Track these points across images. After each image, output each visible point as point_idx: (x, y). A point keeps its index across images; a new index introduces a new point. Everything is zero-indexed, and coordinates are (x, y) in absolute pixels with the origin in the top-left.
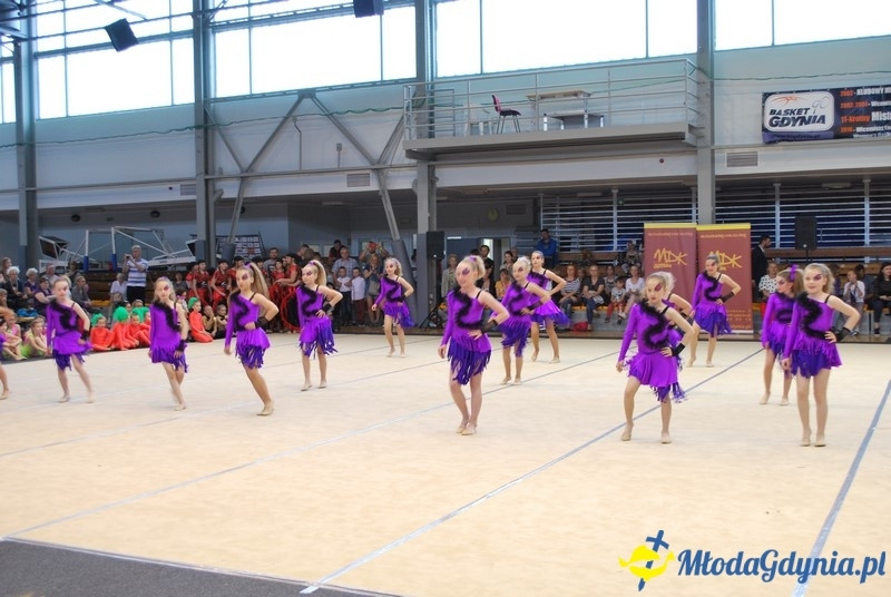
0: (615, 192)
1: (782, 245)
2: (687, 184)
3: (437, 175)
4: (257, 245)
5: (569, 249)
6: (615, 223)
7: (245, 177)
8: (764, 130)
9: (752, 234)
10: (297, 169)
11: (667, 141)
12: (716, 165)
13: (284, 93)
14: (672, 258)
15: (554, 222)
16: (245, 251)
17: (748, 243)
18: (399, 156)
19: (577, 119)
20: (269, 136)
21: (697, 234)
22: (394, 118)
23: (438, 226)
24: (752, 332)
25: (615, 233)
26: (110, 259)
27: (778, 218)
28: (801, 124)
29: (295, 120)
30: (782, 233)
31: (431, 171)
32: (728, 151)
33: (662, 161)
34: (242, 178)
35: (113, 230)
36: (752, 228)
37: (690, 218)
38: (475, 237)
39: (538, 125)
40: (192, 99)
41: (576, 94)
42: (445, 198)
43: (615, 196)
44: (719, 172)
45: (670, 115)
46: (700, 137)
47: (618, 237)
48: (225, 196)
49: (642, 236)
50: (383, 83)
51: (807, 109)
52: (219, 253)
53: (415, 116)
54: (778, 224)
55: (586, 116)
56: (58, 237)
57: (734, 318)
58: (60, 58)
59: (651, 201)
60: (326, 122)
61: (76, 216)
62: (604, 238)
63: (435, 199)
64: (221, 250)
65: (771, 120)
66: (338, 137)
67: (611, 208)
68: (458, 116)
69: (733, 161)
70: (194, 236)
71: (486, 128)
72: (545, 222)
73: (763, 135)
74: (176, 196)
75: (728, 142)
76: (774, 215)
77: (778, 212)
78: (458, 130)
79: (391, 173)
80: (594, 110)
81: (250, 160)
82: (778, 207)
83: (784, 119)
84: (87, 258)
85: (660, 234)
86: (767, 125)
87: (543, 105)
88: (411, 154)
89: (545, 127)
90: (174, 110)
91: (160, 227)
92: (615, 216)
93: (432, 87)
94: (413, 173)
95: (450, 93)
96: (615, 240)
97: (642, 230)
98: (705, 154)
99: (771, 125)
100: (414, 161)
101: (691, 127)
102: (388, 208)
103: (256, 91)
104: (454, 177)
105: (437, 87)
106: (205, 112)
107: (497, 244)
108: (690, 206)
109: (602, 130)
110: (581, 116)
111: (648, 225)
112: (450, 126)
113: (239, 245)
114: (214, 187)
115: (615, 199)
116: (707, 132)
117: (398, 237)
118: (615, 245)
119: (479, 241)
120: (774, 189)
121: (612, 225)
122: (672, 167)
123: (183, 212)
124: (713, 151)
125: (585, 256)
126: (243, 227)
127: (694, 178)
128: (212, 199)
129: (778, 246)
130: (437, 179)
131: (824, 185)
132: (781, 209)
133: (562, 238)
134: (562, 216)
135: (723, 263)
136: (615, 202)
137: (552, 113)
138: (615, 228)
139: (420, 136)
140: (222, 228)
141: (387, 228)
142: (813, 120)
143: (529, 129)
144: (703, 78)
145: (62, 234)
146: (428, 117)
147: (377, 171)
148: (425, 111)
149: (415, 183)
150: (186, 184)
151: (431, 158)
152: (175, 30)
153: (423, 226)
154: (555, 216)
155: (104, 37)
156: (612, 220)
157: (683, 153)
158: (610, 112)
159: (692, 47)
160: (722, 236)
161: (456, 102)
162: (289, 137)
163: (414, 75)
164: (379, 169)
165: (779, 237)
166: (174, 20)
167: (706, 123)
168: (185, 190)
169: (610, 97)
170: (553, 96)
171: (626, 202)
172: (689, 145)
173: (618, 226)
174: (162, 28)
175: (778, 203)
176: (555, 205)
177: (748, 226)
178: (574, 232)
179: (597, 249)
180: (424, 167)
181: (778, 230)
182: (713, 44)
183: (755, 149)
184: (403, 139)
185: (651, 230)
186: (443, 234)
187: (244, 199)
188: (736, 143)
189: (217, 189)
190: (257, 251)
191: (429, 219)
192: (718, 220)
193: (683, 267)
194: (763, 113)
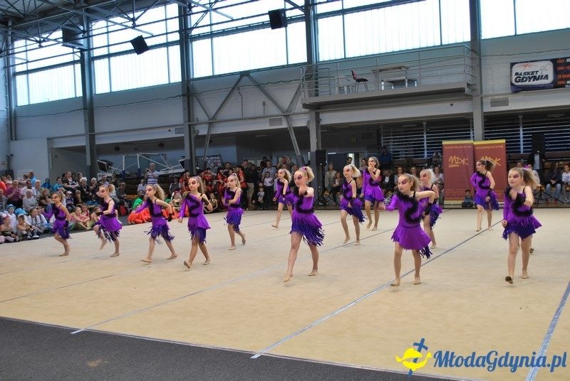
0: (425, 123)
1: (524, 152)
2: (467, 118)
3: (321, 118)
4: (219, 161)
5: (398, 158)
6: (425, 142)
7: (211, 123)
8: (512, 84)
9: (507, 149)
10: (240, 117)
11: (454, 93)
12: (484, 106)
13: (232, 74)
14: (460, 161)
15: (389, 142)
16: (212, 165)
17: (504, 151)
18: (299, 107)
19: (400, 83)
20: (224, 99)
21: (474, 146)
23: (322, 147)
25: (426, 148)
26: (137, 172)
27: (521, 136)
28: (534, 80)
29: (238, 89)
30: (524, 145)
31: (317, 115)
32: (491, 98)
33: (452, 105)
35: (138, 155)
36: (507, 142)
37: (470, 137)
38: (344, 152)
39: (379, 86)
40: (181, 80)
41: (400, 68)
42: (325, 131)
43: (425, 126)
44: (485, 110)
45: (455, 77)
46: (474, 90)
47: (427, 150)
48: (200, 134)
49: (441, 149)
50: (288, 66)
51: (537, 72)
52: (197, 166)
53: (307, 84)
54: (522, 139)
55: (406, 80)
56: (108, 160)
58: (106, 60)
59: (444, 129)
60: (257, 90)
61: (117, 148)
62: (419, 151)
63: (320, 131)
64: (199, 165)
65: (516, 79)
66: (264, 98)
67: (423, 133)
68: (332, 83)
69: (494, 103)
70: (183, 157)
71: (348, 89)
72: (384, 143)
73: (512, 88)
74: (173, 135)
75: (491, 93)
76: (519, 134)
77: (521, 132)
78: (332, 91)
79: (294, 117)
80: (411, 77)
81: (214, 113)
82: (521, 129)
83: (523, 78)
84: (124, 171)
85: (452, 147)
86: (514, 82)
87: (381, 75)
88: (305, 106)
89: (383, 88)
90: (170, 86)
91: (164, 153)
92: (425, 138)
93: (317, 67)
95: (327, 70)
96: (426, 152)
97: (442, 146)
98: (477, 100)
99: (516, 81)
100: (307, 110)
101: (468, 85)
102: (293, 137)
103: (216, 73)
104: (330, 118)
105: (320, 67)
106: (188, 86)
107: (357, 156)
108: (469, 130)
109: (416, 88)
110: (404, 81)
111: (444, 143)
112: (328, 90)
113: (209, 162)
114: (194, 129)
115: (425, 128)
116: (478, 87)
117: (299, 154)
118: (426, 155)
119: (346, 155)
120: (519, 119)
121: (423, 143)
122: (458, 108)
123: (176, 144)
124: (482, 98)
125: (408, 162)
126: (211, 151)
127: (471, 114)
128: (193, 136)
129: (522, 153)
130: (321, 120)
131: (548, 116)
132: (523, 130)
133: (394, 152)
134: (394, 139)
136: (425, 130)
137: (387, 79)
138: (425, 145)
139: (310, 95)
140: (199, 152)
141: (292, 149)
142: (541, 77)
143: (373, 89)
144: (475, 56)
145: (110, 158)
146: (314, 85)
147: (286, 116)
148: (313, 81)
149: (308, 122)
150: (178, 128)
151: (317, 108)
152: (169, 40)
153: (314, 147)
154: (389, 139)
155: (130, 47)
156: (423, 140)
157: (464, 99)
158: (420, 78)
159: (468, 38)
160: (488, 147)
161: (331, 75)
162: (235, 99)
163: (306, 61)
164: (287, 115)
165: (522, 147)
166: (169, 35)
167: (477, 82)
168: (177, 131)
169: (420, 69)
170: (387, 70)
171: (431, 130)
172: (468, 95)
173: (427, 143)
174: (162, 40)
175: (521, 127)
176: (389, 132)
177: (504, 141)
178: (401, 148)
179: (416, 157)
180: (313, 114)
181: (522, 143)
182: (480, 36)
183: (507, 96)
184: (300, 98)
185: (447, 145)
186: (325, 152)
187: (211, 135)
188: (496, 93)
189: (196, 130)
190: (219, 164)
191: (317, 142)
192: (486, 138)
193: (466, 166)
194: (511, 75)
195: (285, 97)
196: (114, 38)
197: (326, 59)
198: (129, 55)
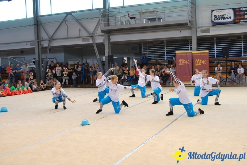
0: (165, 42)
1: (217, 57)
2: (187, 39)
3: (110, 38)
5: (151, 60)
6: (165, 51)
7: (50, 40)
8: (212, 21)
9: (209, 54)
10: (66, 37)
11: (182, 26)
12: (197, 33)
13: (62, 13)
14: (185, 62)
17: (208, 57)
18: (99, 32)
19: (154, 20)
20: (57, 27)
21: (192, 54)
22: (96, 21)
23: (111, 54)
25: (165, 55)
27: (215, 49)
28: (223, 19)
29: (65, 22)
30: (216, 53)
31: (109, 37)
32: (201, 28)
33: (180, 32)
35: (9, 57)
36: (209, 52)
38: (122, 57)
39: (143, 22)
40: (33, 17)
41: (153, 12)
42: (113, 45)
43: (165, 43)
44: (198, 35)
45: (183, 17)
46: (192, 24)
47: (166, 56)
48: (44, 46)
49: (175, 55)
50: (93, 10)
51: (225, 15)
52: (42, 64)
53: (103, 19)
54: (215, 51)
55: (157, 18)
59: (175, 45)
60: (75, 22)
62: (162, 56)
63: (110, 45)
64: (43, 63)
65: (214, 18)
66: (79, 27)
67: (164, 47)
68: (117, 19)
69: (203, 31)
70: (35, 59)
71: (125, 23)
72: (144, 50)
73: (212, 23)
74: (29, 46)
75: (201, 26)
76: (214, 48)
77: (215, 47)
78: (117, 24)
79: (96, 38)
80: (159, 17)
81: (52, 35)
82: (215, 45)
83: (218, 18)
84: (1, 67)
85: (181, 54)
86: (213, 20)
87: (143, 15)
88: (102, 31)
89: (144, 22)
90: (27, 20)
91: (24, 56)
92: (165, 49)
93: (108, 11)
94: (103, 38)
95: (114, 12)
96: (166, 57)
97: (175, 53)
98: (194, 29)
99: (214, 20)
100: (103, 34)
101: (190, 21)
102: (96, 48)
103: (53, 13)
104: (116, 38)
105: (110, 10)
106: (37, 20)
107: (128, 59)
109: (162, 23)
110: (155, 19)
111: (177, 52)
112: (114, 23)
113: (49, 61)
114: (40, 43)
116: (194, 23)
117: (99, 57)
118: (166, 58)
120: (214, 40)
121: (164, 52)
122: (184, 34)
123: (30, 51)
124: (196, 28)
125: (156, 62)
126: (50, 56)
127: (191, 37)
129: (215, 57)
130: (111, 39)
131: (229, 38)
132: (216, 46)
133: (149, 57)
134: (148, 50)
135: (200, 63)
136: (165, 45)
137: (146, 18)
138: (165, 53)
139: (105, 26)
140: (43, 56)
141: (95, 55)
142: (227, 18)
143: (139, 23)
144: (193, 6)
146: (107, 20)
147: (92, 37)
148: (106, 18)
149: (104, 40)
150: (32, 43)
151: (108, 33)
153: (107, 54)
154: (146, 50)
156: (164, 51)
157: (187, 29)
158: (165, 17)
160: (200, 54)
161: (116, 15)
162: (64, 26)
163: (103, 7)
165: (215, 54)
167: (194, 20)
168: (31, 45)
169: (164, 12)
170: (146, 12)
171: (169, 45)
172: (189, 27)
173: (166, 52)
175: (215, 44)
176: (146, 46)
177: (208, 51)
178: (152, 55)
179: (160, 59)
180: (107, 35)
181: (215, 52)
183: (209, 28)
184: (100, 27)
185: (178, 53)
186: (113, 56)
187: (50, 47)
188: (203, 26)
189: (41, 44)
190: (55, 63)
191: (108, 51)
192: (198, 50)
193: (188, 64)
194: (212, 16)
197: (114, 6)
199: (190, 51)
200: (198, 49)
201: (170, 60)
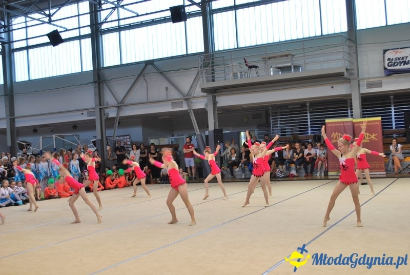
0: (308, 104)
1: (396, 128)
2: (346, 98)
3: (217, 100)
4: (128, 140)
5: (285, 135)
6: (309, 120)
8: (385, 69)
9: (382, 125)
10: (146, 101)
11: (336, 77)
12: (361, 88)
13: (138, 63)
15: (277, 121)
17: (380, 128)
18: (198, 91)
19: (287, 69)
20: (131, 85)
21: (353, 124)
22: (194, 73)
23: (219, 127)
24: (385, 173)
25: (309, 126)
27: (393, 114)
28: (404, 65)
29: (144, 76)
30: (395, 121)
31: (214, 98)
32: (366, 81)
33: (332, 87)
34: (118, 106)
35: (54, 136)
36: (382, 119)
38: (237, 131)
39: (269, 73)
40: (92, 69)
41: (287, 56)
42: (221, 112)
43: (308, 107)
44: (362, 91)
45: (335, 63)
46: (352, 74)
47: (311, 127)
48: (109, 116)
51: (406, 57)
52: (107, 145)
53: (205, 71)
54: (394, 117)
55: (292, 67)
56: (27, 141)
57: (375, 166)
58: (25, 51)
59: (326, 109)
60: (160, 77)
61: (35, 130)
62: (303, 128)
63: (217, 112)
64: (109, 144)
65: (388, 64)
66: (166, 84)
67: (307, 113)
68: (227, 70)
69: (370, 85)
70: (95, 137)
71: (241, 75)
72: (273, 122)
73: (385, 72)
74: (85, 117)
75: (367, 76)
76: (391, 112)
77: (393, 111)
78: (227, 77)
79: (194, 100)
80: (296, 63)
81: (122, 98)
82: (393, 108)
83: (395, 63)
84: (41, 151)
85: (334, 125)
86: (386, 66)
87: (270, 62)
88: (204, 90)
89: (272, 74)
90: (82, 74)
91: (78, 134)
92: (309, 117)
93: (213, 56)
95: (222, 59)
96: (309, 129)
98: (355, 83)
99: (389, 66)
100: (205, 94)
101: (347, 70)
102: (193, 118)
103: (124, 62)
104: (225, 101)
105: (215, 56)
106: (99, 75)
108: (347, 110)
109: (301, 73)
110: (290, 67)
111: (327, 121)
112: (223, 75)
114: (104, 111)
116: (355, 72)
117: (199, 133)
118: (310, 132)
119: (239, 133)
120: (390, 99)
121: (307, 122)
122: (338, 90)
123: (88, 125)
124: (359, 81)
125: (294, 138)
126: (120, 131)
127: (350, 95)
128: (103, 118)
129: (394, 128)
130: (217, 102)
132: (395, 109)
133: (281, 130)
134: (281, 118)
135: (368, 138)
136: (308, 110)
137: (275, 66)
138: (309, 123)
139: (208, 81)
140: (109, 133)
141: (192, 128)
143: (263, 74)
144: (352, 44)
145: (29, 139)
146: (211, 71)
148: (210, 68)
149: (206, 105)
150: (90, 112)
151: (214, 92)
152: (82, 34)
153: (211, 127)
154: (277, 118)
155: (47, 40)
156: (307, 119)
157: (343, 82)
158: (305, 64)
159: (345, 29)
161: (225, 63)
162: (141, 85)
163: (203, 51)
164: (187, 99)
165: (394, 123)
166: (81, 29)
167: (355, 67)
168: (90, 114)
169: (305, 56)
170: (275, 57)
171: (314, 110)
172: (346, 79)
173: (311, 121)
174: (75, 33)
175: (392, 106)
176: (277, 113)
177: (379, 118)
178: (287, 126)
179: (301, 134)
180: (211, 97)
181: (393, 120)
182: (356, 27)
183: (381, 79)
184: (199, 83)
185: (329, 123)
186: (222, 130)
187: (120, 117)
188: (371, 76)
189: (106, 112)
190: (129, 143)
191: (214, 122)
192: (364, 116)
194: (384, 60)
195: (185, 82)
196: (32, 32)
197: (221, 49)
198: (46, 47)
199: (349, 119)
200: (363, 114)
201: (317, 134)
